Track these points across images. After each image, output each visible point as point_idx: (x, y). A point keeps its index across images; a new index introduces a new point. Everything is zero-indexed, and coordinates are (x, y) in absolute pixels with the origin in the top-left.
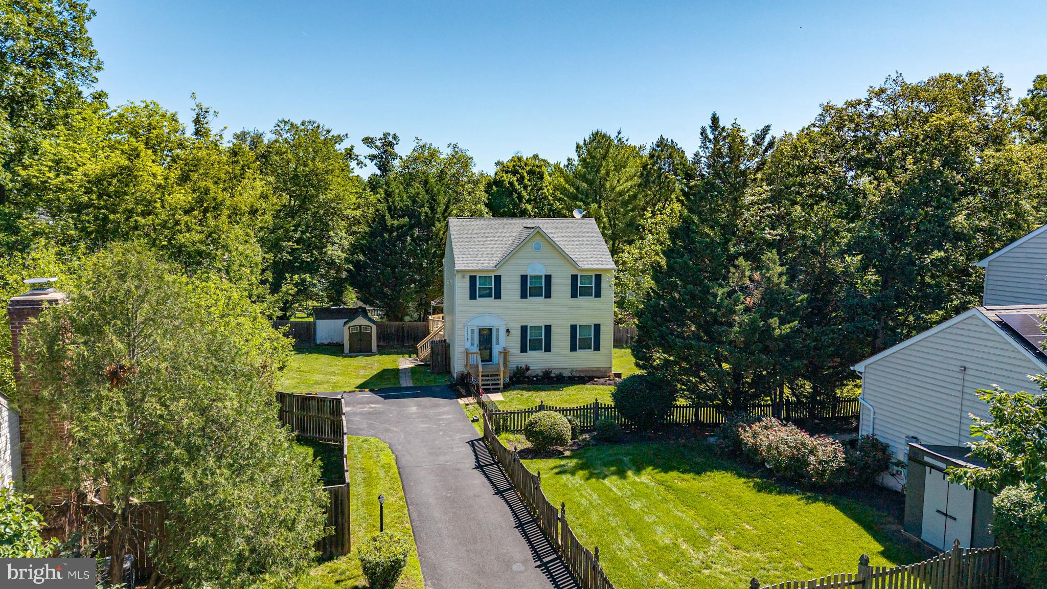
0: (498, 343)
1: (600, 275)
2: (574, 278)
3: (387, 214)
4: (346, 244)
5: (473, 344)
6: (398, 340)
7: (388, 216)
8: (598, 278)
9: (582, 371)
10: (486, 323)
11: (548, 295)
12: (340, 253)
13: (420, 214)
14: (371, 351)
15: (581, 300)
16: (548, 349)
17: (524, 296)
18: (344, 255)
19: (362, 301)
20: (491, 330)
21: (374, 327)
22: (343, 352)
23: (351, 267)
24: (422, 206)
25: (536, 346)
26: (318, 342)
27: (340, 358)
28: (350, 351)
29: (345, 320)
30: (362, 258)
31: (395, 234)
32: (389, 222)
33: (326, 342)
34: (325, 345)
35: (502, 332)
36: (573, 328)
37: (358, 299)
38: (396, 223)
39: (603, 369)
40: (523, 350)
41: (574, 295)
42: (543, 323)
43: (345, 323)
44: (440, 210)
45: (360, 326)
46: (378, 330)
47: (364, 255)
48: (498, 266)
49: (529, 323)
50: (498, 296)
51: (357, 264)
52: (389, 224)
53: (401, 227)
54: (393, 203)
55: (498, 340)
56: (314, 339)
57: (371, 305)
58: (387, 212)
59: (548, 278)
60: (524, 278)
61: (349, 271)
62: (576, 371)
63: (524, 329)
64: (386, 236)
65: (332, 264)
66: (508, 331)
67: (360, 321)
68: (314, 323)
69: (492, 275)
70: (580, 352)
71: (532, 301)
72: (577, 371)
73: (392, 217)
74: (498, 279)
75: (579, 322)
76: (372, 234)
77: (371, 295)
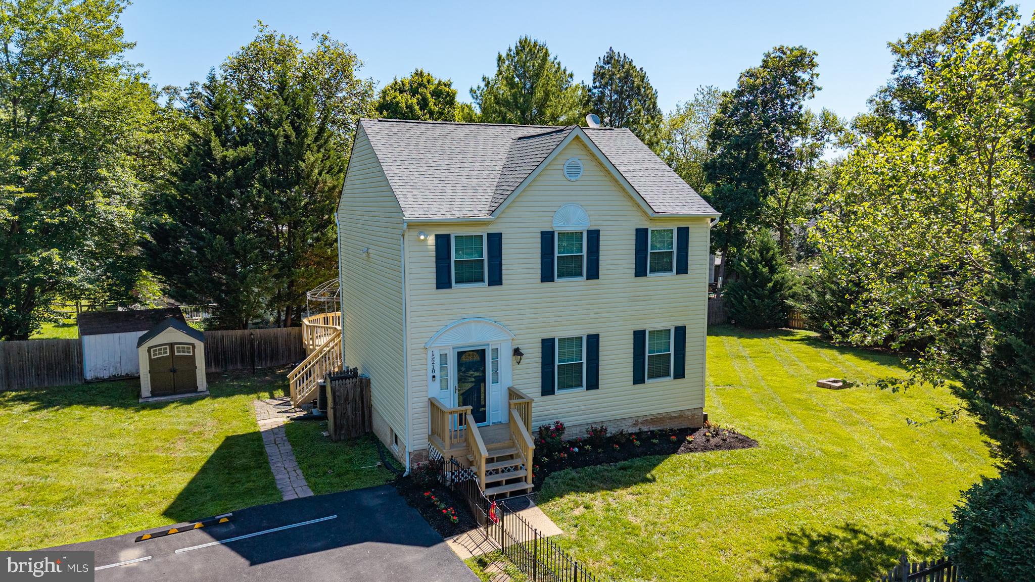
0: (495, 381)
1: (687, 229)
2: (641, 235)
3: (213, 138)
4: (136, 194)
5: (444, 387)
6: (242, 362)
7: (215, 142)
8: (684, 233)
9: (655, 420)
10: (472, 339)
11: (594, 274)
12: (123, 209)
13: (275, 138)
14: (194, 389)
15: (654, 280)
16: (593, 384)
17: (547, 276)
18: (130, 214)
19: (172, 297)
20: (482, 353)
21: (200, 346)
22: (139, 395)
23: (148, 236)
24: (279, 124)
25: (571, 379)
26: (89, 375)
27: (130, 412)
28: (154, 394)
29: (141, 333)
30: (166, 218)
31: (230, 173)
32: (219, 153)
33: (106, 375)
34: (103, 380)
35: (506, 356)
36: (639, 336)
37: (165, 294)
38: (231, 154)
39: (689, 414)
40: (547, 390)
41: (640, 271)
42: (582, 331)
43: (142, 341)
44: (312, 132)
45: (172, 345)
46: (206, 349)
47: (171, 213)
48: (497, 212)
49: (558, 333)
50: (496, 279)
51: (161, 233)
52: (218, 157)
53: (242, 161)
54: (224, 119)
55: (496, 372)
56: (81, 372)
57: (189, 303)
58: (213, 134)
59: (594, 236)
60: (547, 238)
61: (143, 243)
62: (643, 423)
63: (548, 345)
64: (214, 177)
65: (106, 230)
66: (517, 352)
67: (171, 335)
68: (79, 344)
69: (484, 232)
70: (652, 385)
71: (565, 286)
72: (646, 422)
73: (223, 144)
74: (495, 240)
75: (650, 325)
76: (186, 176)
77: (189, 285)
